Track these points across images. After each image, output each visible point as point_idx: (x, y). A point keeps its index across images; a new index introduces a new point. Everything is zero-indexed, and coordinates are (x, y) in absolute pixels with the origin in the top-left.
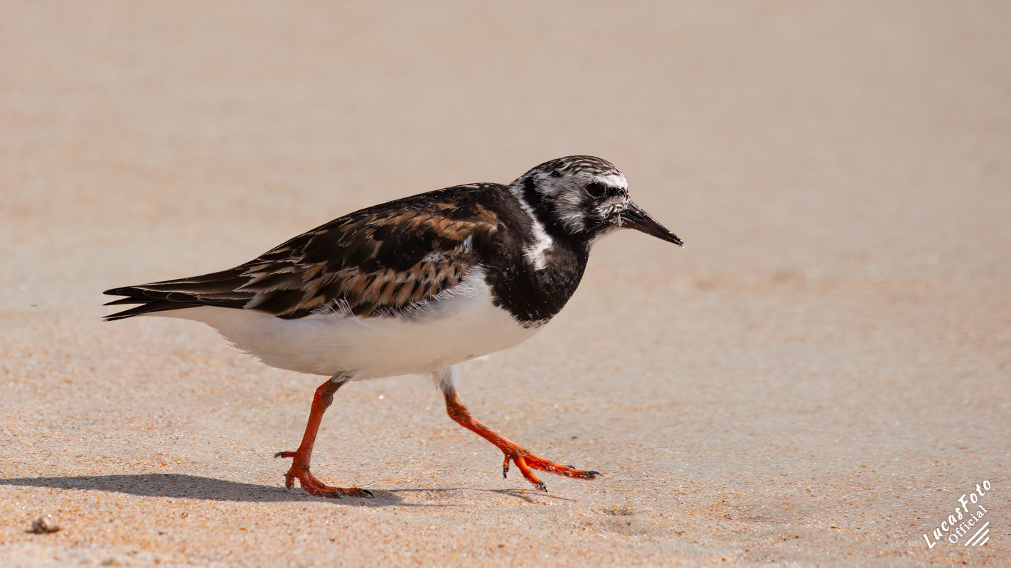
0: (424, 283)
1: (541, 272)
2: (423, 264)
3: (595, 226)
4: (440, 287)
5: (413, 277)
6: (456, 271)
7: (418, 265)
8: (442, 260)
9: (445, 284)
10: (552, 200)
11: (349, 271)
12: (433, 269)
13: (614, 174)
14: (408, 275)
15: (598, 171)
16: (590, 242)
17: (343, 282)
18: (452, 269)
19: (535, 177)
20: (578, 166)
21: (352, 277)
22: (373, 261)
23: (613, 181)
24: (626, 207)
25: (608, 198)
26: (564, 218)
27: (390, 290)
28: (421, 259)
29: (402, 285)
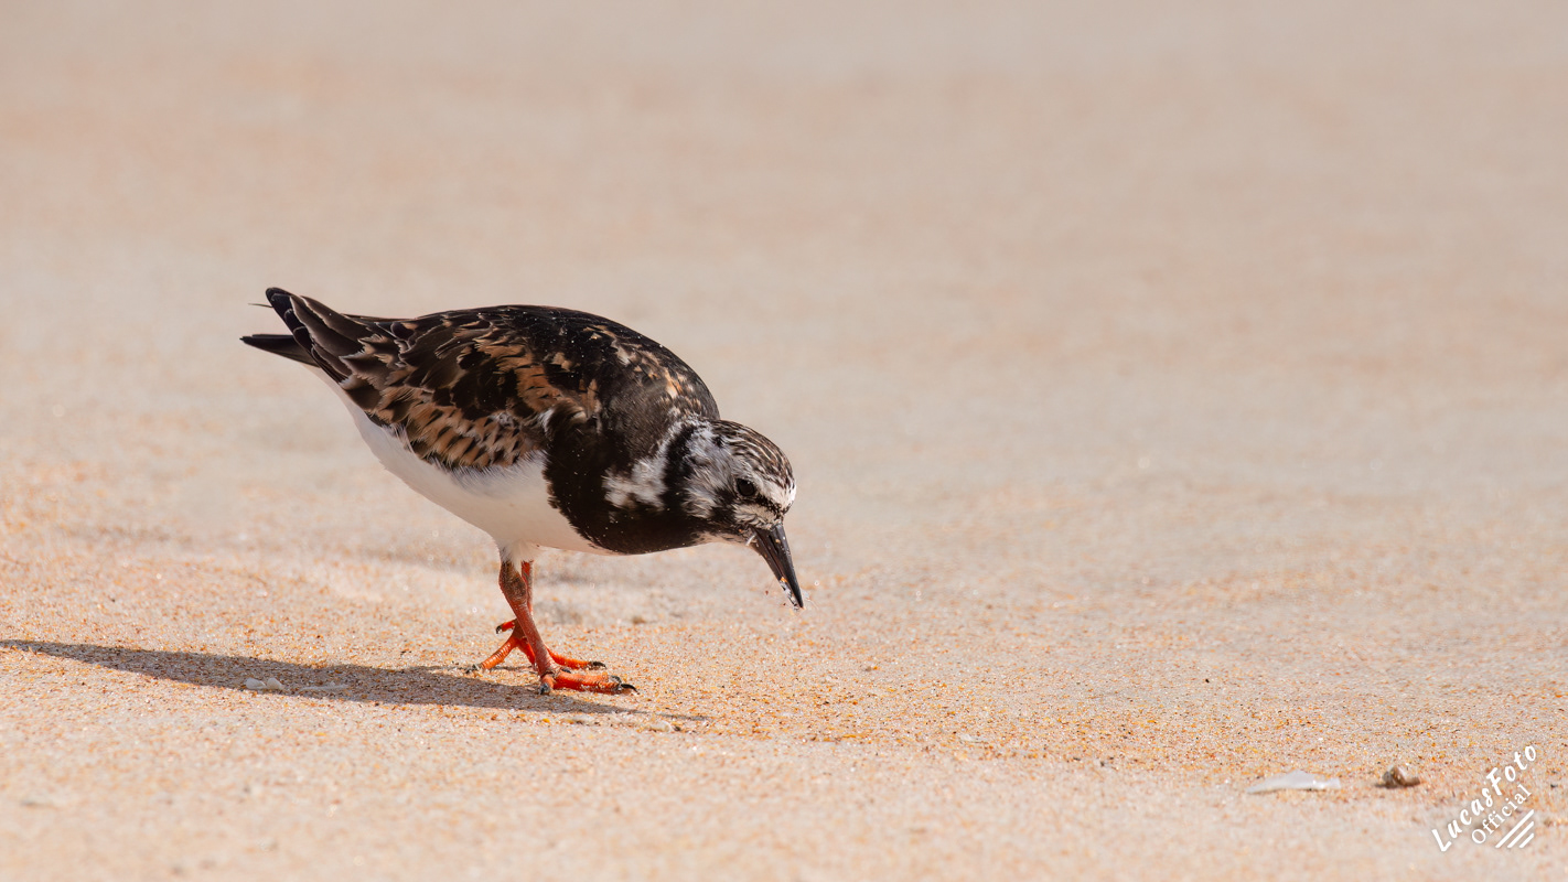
0: (480, 445)
1: (610, 506)
2: (490, 421)
3: (722, 522)
4: (492, 459)
5: (473, 432)
6: (516, 446)
7: (483, 420)
8: (509, 425)
9: (499, 456)
10: (693, 465)
11: (424, 393)
12: (494, 433)
13: (777, 482)
14: (470, 428)
15: (761, 468)
16: (707, 534)
17: (412, 405)
18: (514, 440)
19: (699, 430)
20: (744, 448)
21: (422, 400)
22: (447, 391)
23: (769, 490)
24: (768, 527)
25: (755, 503)
26: (691, 492)
27: (447, 437)
28: (489, 414)
29: (461, 437)
